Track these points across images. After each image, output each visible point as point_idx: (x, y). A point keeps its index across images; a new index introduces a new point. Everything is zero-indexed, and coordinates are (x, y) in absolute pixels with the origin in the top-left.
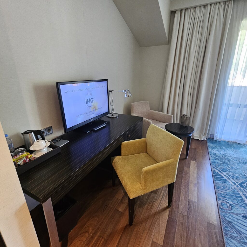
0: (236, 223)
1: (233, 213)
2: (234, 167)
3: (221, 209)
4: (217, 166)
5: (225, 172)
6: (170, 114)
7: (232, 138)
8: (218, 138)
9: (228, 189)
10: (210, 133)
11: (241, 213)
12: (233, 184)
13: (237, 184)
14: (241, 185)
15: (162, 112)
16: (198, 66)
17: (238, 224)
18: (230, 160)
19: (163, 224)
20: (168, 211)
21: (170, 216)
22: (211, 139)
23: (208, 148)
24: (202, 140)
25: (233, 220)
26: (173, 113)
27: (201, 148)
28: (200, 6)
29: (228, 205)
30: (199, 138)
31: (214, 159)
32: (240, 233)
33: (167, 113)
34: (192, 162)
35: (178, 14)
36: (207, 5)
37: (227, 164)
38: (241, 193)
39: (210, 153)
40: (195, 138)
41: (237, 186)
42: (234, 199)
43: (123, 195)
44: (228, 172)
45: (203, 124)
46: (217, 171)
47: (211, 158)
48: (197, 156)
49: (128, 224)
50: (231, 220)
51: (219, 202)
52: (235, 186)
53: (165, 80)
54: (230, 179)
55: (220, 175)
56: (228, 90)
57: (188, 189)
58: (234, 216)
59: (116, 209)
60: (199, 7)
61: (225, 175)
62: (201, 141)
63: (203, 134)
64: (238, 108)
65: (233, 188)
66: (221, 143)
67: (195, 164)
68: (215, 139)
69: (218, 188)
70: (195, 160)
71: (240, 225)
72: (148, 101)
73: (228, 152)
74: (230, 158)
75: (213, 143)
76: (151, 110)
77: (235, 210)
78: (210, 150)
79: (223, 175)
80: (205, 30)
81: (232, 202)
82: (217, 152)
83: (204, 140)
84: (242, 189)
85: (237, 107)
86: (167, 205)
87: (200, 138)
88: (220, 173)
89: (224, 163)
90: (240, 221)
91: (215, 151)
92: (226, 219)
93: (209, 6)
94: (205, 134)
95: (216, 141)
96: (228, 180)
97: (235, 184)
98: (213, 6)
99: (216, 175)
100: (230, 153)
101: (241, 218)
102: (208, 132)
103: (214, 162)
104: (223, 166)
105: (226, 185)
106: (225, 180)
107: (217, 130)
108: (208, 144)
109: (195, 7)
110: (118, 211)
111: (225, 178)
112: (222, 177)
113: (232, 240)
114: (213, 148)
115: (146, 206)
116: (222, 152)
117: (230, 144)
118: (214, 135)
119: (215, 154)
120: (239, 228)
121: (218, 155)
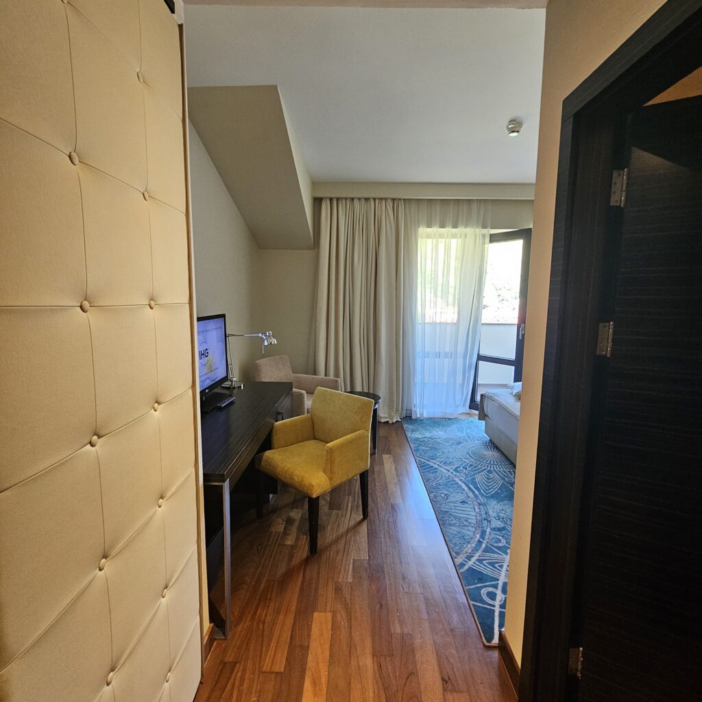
0: (453, 511)
1: (450, 502)
2: (446, 451)
3: (435, 502)
4: (423, 454)
5: (433, 459)
6: (332, 377)
7: (438, 413)
8: (418, 416)
9: (441, 479)
10: (405, 408)
11: (458, 499)
12: (446, 472)
13: (451, 471)
14: (456, 470)
15: (315, 374)
16: (368, 292)
17: (456, 511)
18: (439, 443)
19: (363, 539)
20: (365, 524)
21: (370, 528)
22: (408, 418)
23: (406, 432)
24: (394, 421)
25: (450, 508)
26: (337, 374)
27: (394, 434)
28: (359, 199)
29: (443, 495)
30: (388, 420)
31: (417, 446)
32: (459, 518)
33: (326, 376)
34: (385, 457)
35: (326, 204)
36: (369, 199)
37: (436, 449)
38: (457, 480)
39: (409, 440)
40: (383, 420)
41: (452, 473)
42: (449, 487)
43: (284, 525)
44: (439, 459)
45: (391, 393)
46: (423, 460)
47: (412, 445)
48: (391, 447)
49: (309, 553)
50: (447, 510)
51: (432, 495)
52: (449, 473)
53: (316, 313)
54: (441, 467)
55: (428, 465)
56: (419, 329)
57: (387, 491)
58: (451, 504)
59: (279, 544)
60: (357, 200)
61: (435, 464)
62: (393, 423)
63: (395, 410)
64: (437, 359)
65: (447, 476)
66: (425, 421)
67: (390, 458)
68: (413, 417)
69: (428, 480)
70: (389, 452)
71: (458, 512)
72: (286, 356)
73: (436, 433)
74: (439, 440)
75: (411, 424)
76: (294, 375)
77: (451, 499)
78: (409, 434)
79: (432, 464)
80: (372, 236)
81: (447, 491)
82: (420, 436)
83: (397, 421)
84: (458, 474)
85: (436, 357)
86: (362, 517)
87: (390, 419)
88: (428, 463)
89: (431, 448)
90: (458, 508)
91: (417, 435)
92: (441, 511)
93: (372, 201)
94: (397, 410)
95: (416, 420)
96: (440, 468)
97: (449, 471)
98: (377, 201)
99: (423, 466)
100: (439, 433)
101: (460, 505)
102: (402, 406)
103: (418, 450)
104: (430, 453)
105: (438, 474)
106: (437, 469)
107: (415, 402)
108: (405, 426)
109: (353, 199)
110: (284, 545)
111: (436, 466)
112: (432, 467)
113: (451, 527)
114: (413, 431)
115: (329, 527)
116: (428, 435)
117: (436, 422)
118: (411, 410)
119: (417, 439)
120: (457, 514)
121: (422, 439)
